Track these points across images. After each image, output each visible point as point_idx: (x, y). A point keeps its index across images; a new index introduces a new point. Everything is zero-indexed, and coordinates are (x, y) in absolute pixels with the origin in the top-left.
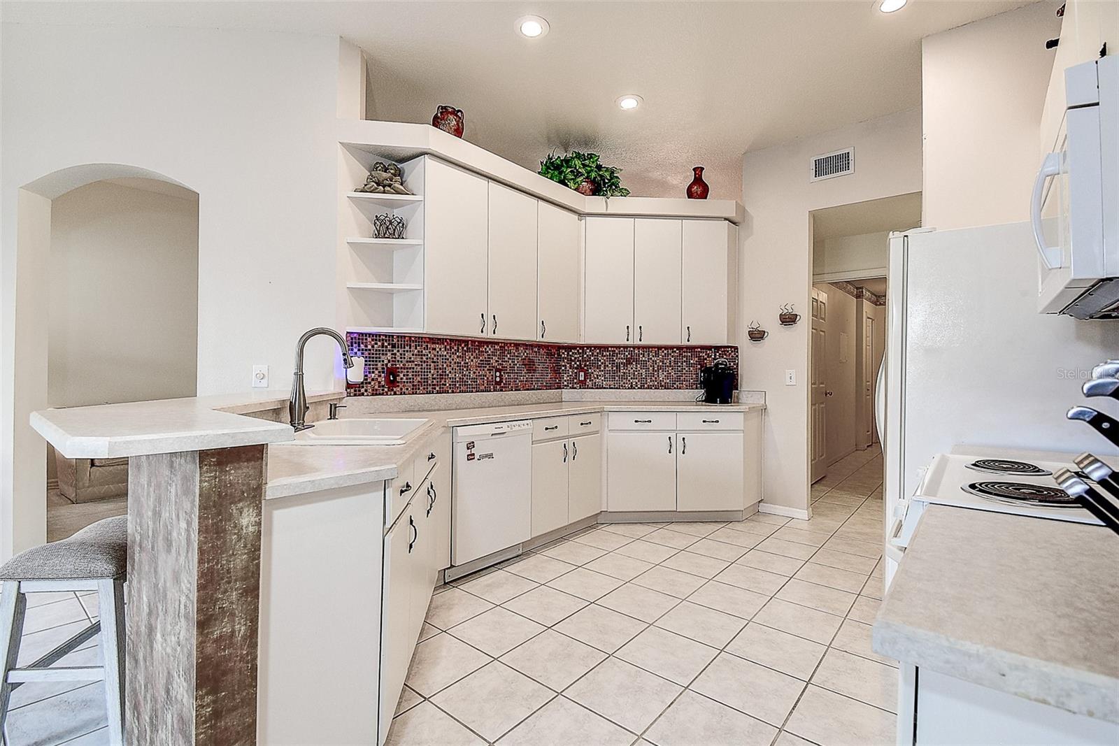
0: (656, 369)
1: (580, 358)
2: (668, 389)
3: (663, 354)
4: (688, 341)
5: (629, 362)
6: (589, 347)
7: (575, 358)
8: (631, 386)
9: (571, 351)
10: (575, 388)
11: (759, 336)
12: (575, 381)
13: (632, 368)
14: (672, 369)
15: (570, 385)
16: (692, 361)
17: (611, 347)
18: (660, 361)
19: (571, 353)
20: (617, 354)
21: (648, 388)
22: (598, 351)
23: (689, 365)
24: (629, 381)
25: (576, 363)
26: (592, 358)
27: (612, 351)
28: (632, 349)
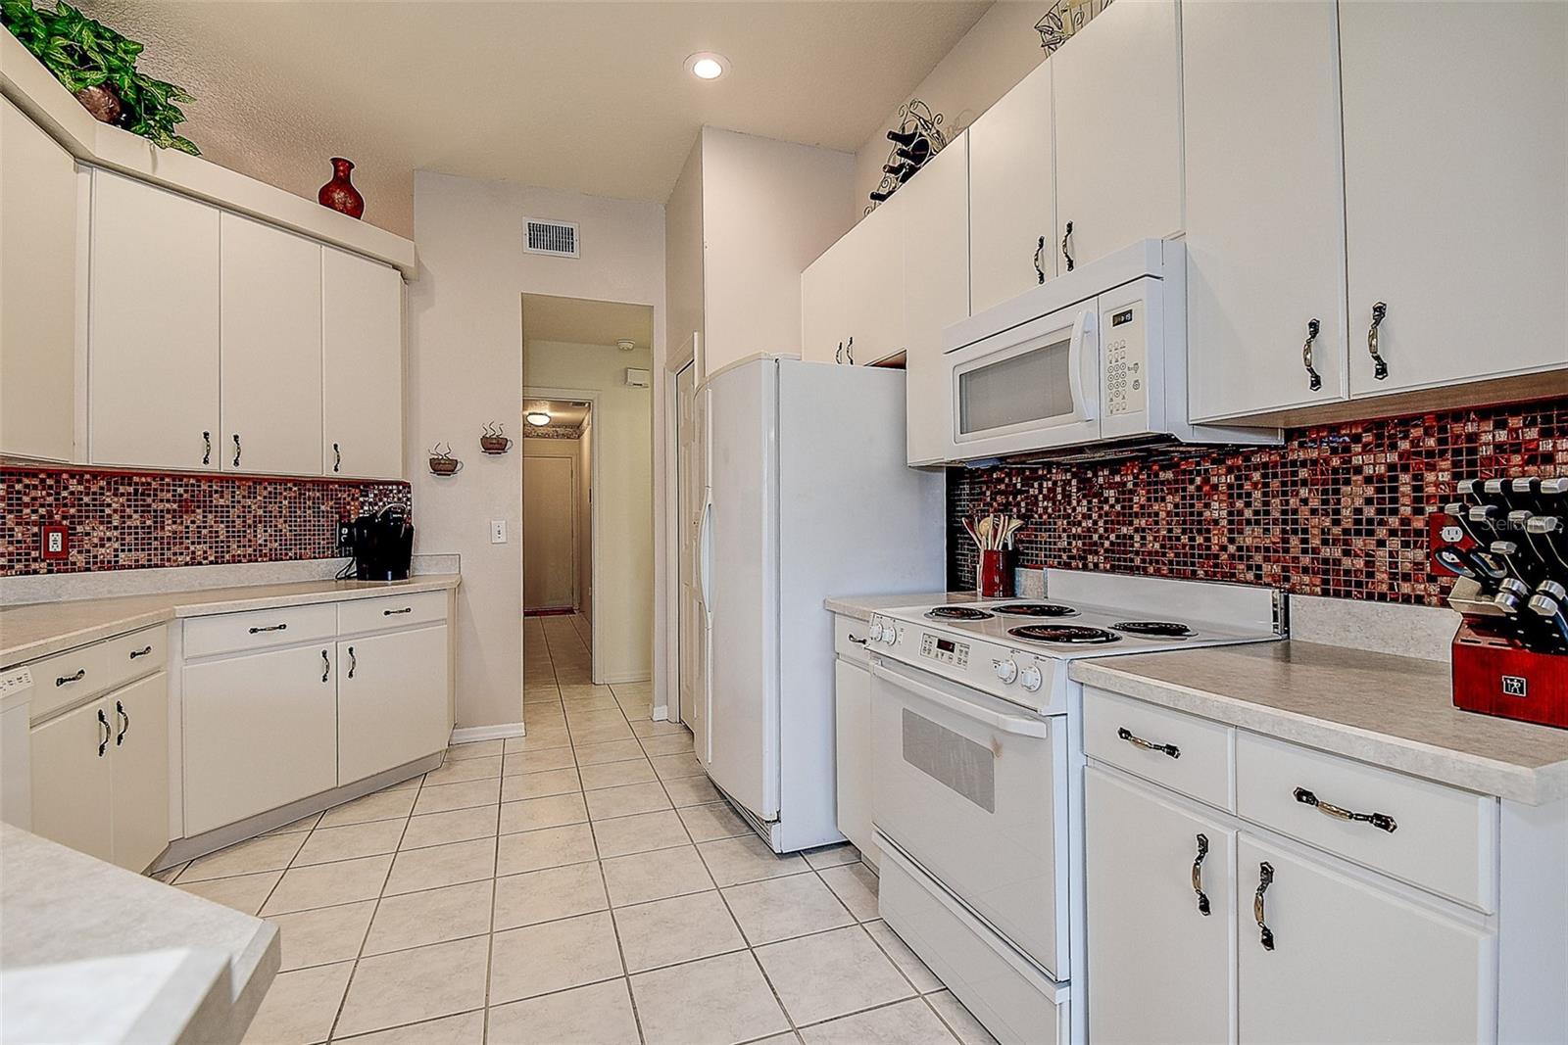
0: (250, 522)
1: (50, 500)
2: (276, 560)
3: (265, 493)
4: (336, 470)
5: (185, 507)
6: (77, 473)
7: (34, 499)
8: (193, 558)
9: (19, 481)
10: (35, 572)
11: (450, 467)
12: (34, 554)
13: (193, 522)
14: (285, 522)
15: (17, 566)
16: (323, 508)
17: (140, 475)
18: (260, 507)
19: (18, 487)
20: (155, 490)
21: (234, 562)
22: (103, 483)
23: (318, 514)
24: (188, 548)
25: (35, 512)
26: (86, 499)
27: (143, 484)
28: (192, 481)
